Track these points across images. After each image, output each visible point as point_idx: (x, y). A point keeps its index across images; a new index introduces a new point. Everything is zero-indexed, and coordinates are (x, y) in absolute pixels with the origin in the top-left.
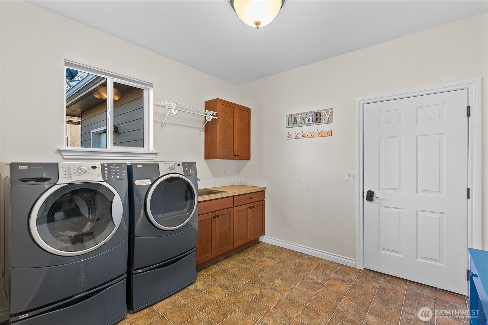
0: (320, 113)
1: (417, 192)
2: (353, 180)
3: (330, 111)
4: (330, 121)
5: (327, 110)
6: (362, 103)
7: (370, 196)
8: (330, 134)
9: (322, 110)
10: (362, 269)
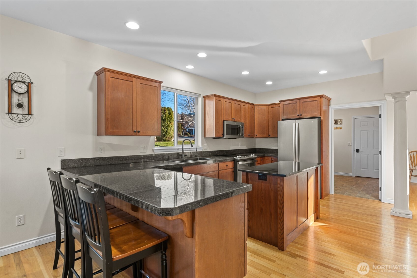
0: (337, 120)
1: (374, 149)
2: (351, 145)
3: (341, 120)
4: (341, 123)
5: (340, 120)
6: (354, 118)
7: (357, 151)
8: (341, 128)
9: (338, 120)
10: (355, 176)
